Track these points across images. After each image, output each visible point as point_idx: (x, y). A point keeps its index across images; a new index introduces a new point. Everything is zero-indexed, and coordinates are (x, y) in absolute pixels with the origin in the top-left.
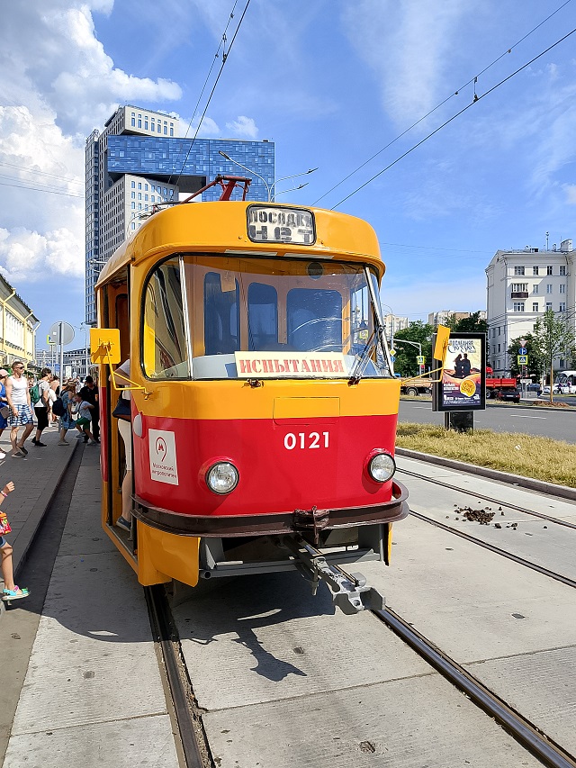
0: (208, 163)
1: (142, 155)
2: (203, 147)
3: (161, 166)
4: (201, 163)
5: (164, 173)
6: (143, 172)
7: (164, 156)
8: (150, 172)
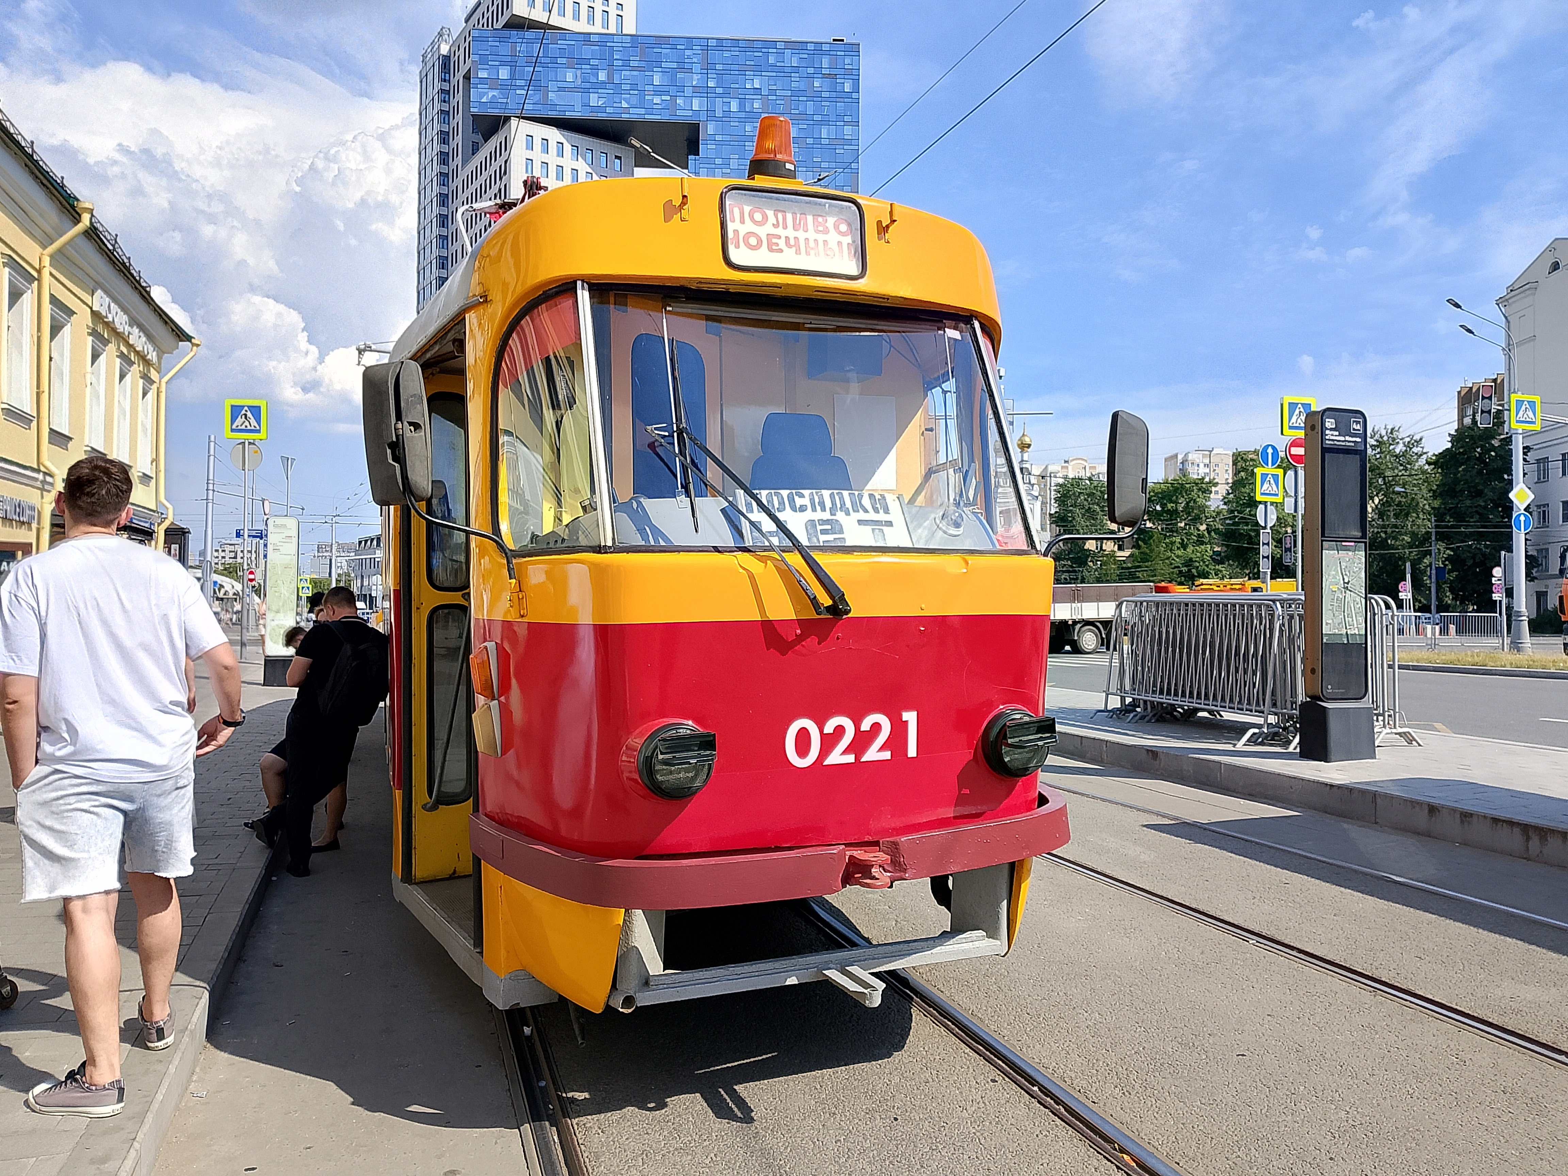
0: (702, 91)
1: (551, 76)
2: (694, 56)
3: (594, 100)
4: (688, 91)
5: (601, 116)
6: (553, 114)
7: (602, 76)
8: (569, 114)
